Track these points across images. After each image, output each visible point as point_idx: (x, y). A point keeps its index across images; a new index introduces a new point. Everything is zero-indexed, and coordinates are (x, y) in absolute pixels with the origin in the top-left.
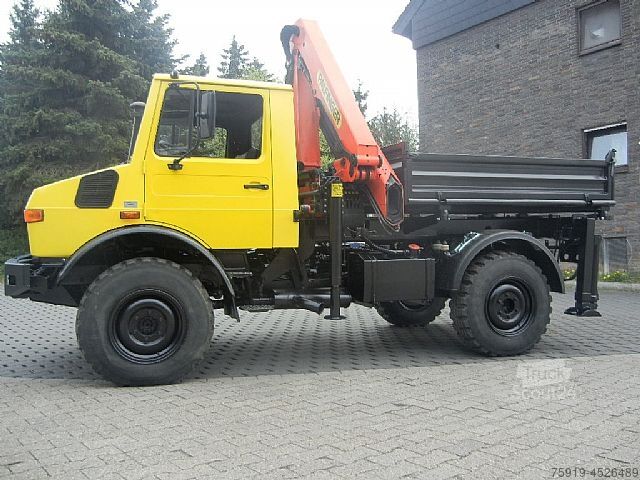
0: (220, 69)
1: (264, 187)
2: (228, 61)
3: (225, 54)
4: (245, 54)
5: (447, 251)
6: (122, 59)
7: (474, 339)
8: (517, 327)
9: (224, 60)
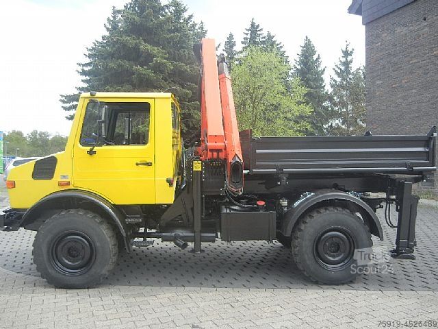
0: (242, 43)
1: (149, 164)
2: (249, 36)
3: (247, 32)
4: (261, 30)
5: (285, 207)
6: (155, 50)
7: (304, 270)
8: (343, 264)
9: (245, 36)
